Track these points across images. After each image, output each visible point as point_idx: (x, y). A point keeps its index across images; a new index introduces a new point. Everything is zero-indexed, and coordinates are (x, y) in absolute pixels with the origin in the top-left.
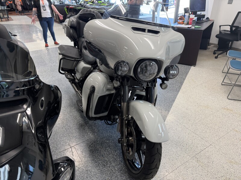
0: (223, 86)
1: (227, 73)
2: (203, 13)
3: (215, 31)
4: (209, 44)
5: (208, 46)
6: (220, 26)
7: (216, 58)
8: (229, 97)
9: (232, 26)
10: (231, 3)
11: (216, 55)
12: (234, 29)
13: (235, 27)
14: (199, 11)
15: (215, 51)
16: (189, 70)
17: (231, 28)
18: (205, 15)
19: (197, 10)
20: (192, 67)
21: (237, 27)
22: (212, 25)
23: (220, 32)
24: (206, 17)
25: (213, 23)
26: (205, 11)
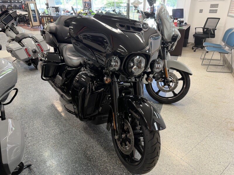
0: (203, 66)
1: (204, 59)
2: (182, 19)
3: (192, 32)
4: (187, 43)
5: (188, 44)
6: (196, 28)
7: (195, 51)
8: (208, 71)
9: (204, 28)
10: (202, 12)
11: (194, 50)
12: (205, 30)
13: (206, 28)
14: (179, 18)
15: (193, 47)
16: (177, 58)
17: (203, 30)
18: (183, 21)
19: (178, 18)
20: (179, 57)
21: (207, 29)
22: (189, 28)
23: (196, 33)
24: (184, 23)
25: (190, 27)
26: (183, 18)
